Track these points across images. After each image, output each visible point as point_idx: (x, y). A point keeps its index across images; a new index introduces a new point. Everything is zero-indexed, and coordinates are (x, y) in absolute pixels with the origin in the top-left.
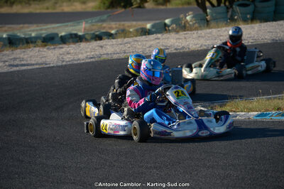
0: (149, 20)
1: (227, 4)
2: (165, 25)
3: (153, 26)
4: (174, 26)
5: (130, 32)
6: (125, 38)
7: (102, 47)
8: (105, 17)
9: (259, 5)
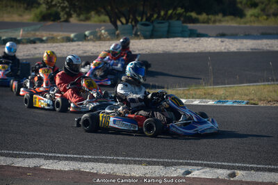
0: (72, 32)
1: (133, 23)
2: (85, 36)
3: (75, 36)
4: (92, 37)
5: (57, 40)
6: (54, 43)
7: (35, 48)
8: (38, 26)
9: (157, 25)
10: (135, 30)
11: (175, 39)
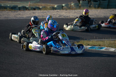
0: (56, 4)
3: (58, 6)
4: (66, 7)
5: (48, 8)
8: (38, 1)
10: (90, 4)
11: (112, 9)
